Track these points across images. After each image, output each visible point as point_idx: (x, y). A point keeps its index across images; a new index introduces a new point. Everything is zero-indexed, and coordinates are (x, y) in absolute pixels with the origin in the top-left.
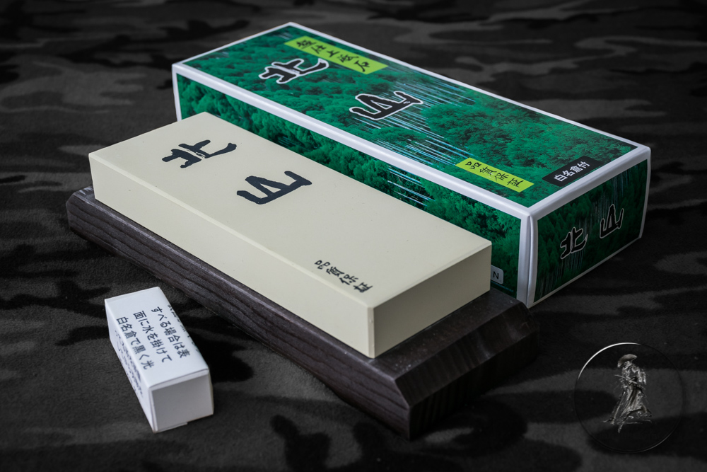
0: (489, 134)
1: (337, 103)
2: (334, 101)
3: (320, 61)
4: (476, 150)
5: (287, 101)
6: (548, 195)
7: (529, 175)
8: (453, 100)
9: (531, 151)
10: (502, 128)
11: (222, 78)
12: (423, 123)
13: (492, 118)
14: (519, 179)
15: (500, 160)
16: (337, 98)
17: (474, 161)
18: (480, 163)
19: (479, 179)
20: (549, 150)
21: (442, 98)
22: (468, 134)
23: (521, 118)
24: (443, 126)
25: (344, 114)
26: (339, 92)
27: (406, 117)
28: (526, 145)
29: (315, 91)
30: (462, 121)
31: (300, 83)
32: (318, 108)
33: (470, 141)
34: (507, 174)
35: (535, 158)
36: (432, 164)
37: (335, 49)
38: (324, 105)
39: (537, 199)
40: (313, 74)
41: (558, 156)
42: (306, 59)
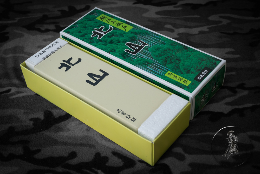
0: (173, 59)
1: (120, 48)
2: (119, 46)
3: (110, 27)
4: (170, 67)
5: (103, 48)
6: (197, 86)
7: (189, 78)
8: (158, 42)
9: (188, 66)
10: (177, 55)
11: (78, 38)
12: (150, 55)
13: (173, 51)
14: (187, 80)
15: (178, 71)
16: (120, 45)
17: (170, 72)
18: (172, 73)
19: (173, 81)
20: (194, 65)
21: (154, 42)
22: (166, 59)
23: (182, 50)
24: (157, 56)
25: (123, 53)
26: (119, 42)
27: (144, 53)
28: (186, 63)
29: (111, 42)
30: (163, 53)
31: (105, 39)
32: (114, 51)
33: (167, 63)
34: (182, 78)
35: (190, 69)
36: (157, 75)
37: (114, 20)
38: (115, 49)
39: (194, 89)
40: (109, 33)
41: (197, 68)
42: (105, 26)
